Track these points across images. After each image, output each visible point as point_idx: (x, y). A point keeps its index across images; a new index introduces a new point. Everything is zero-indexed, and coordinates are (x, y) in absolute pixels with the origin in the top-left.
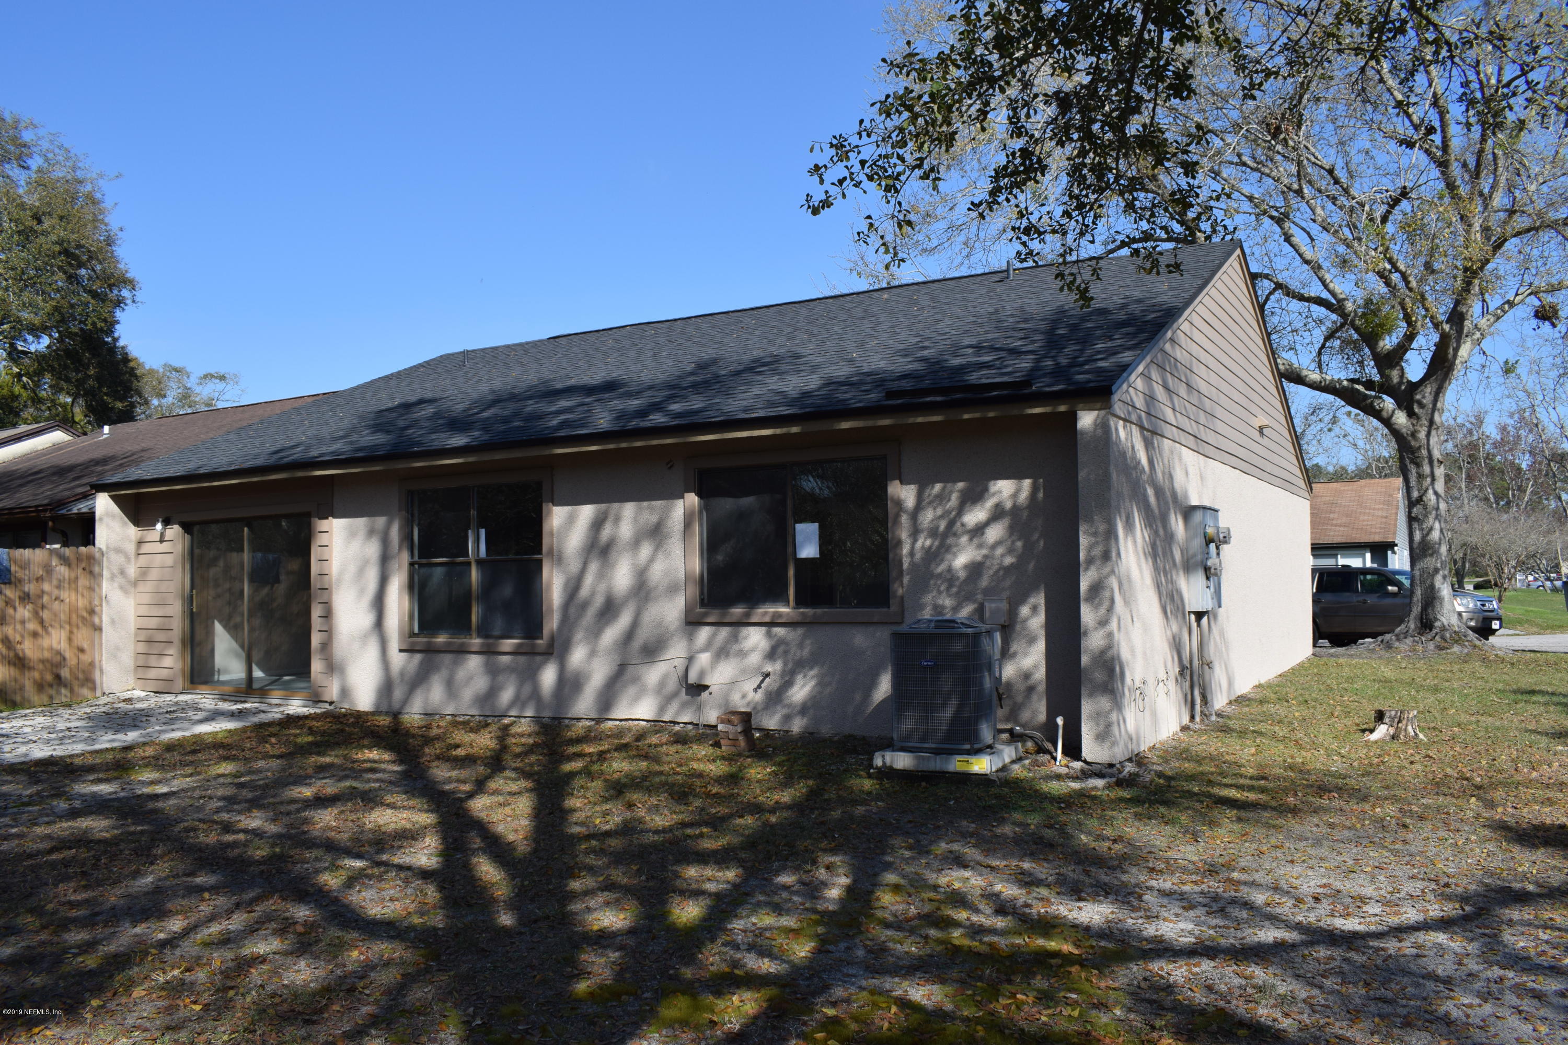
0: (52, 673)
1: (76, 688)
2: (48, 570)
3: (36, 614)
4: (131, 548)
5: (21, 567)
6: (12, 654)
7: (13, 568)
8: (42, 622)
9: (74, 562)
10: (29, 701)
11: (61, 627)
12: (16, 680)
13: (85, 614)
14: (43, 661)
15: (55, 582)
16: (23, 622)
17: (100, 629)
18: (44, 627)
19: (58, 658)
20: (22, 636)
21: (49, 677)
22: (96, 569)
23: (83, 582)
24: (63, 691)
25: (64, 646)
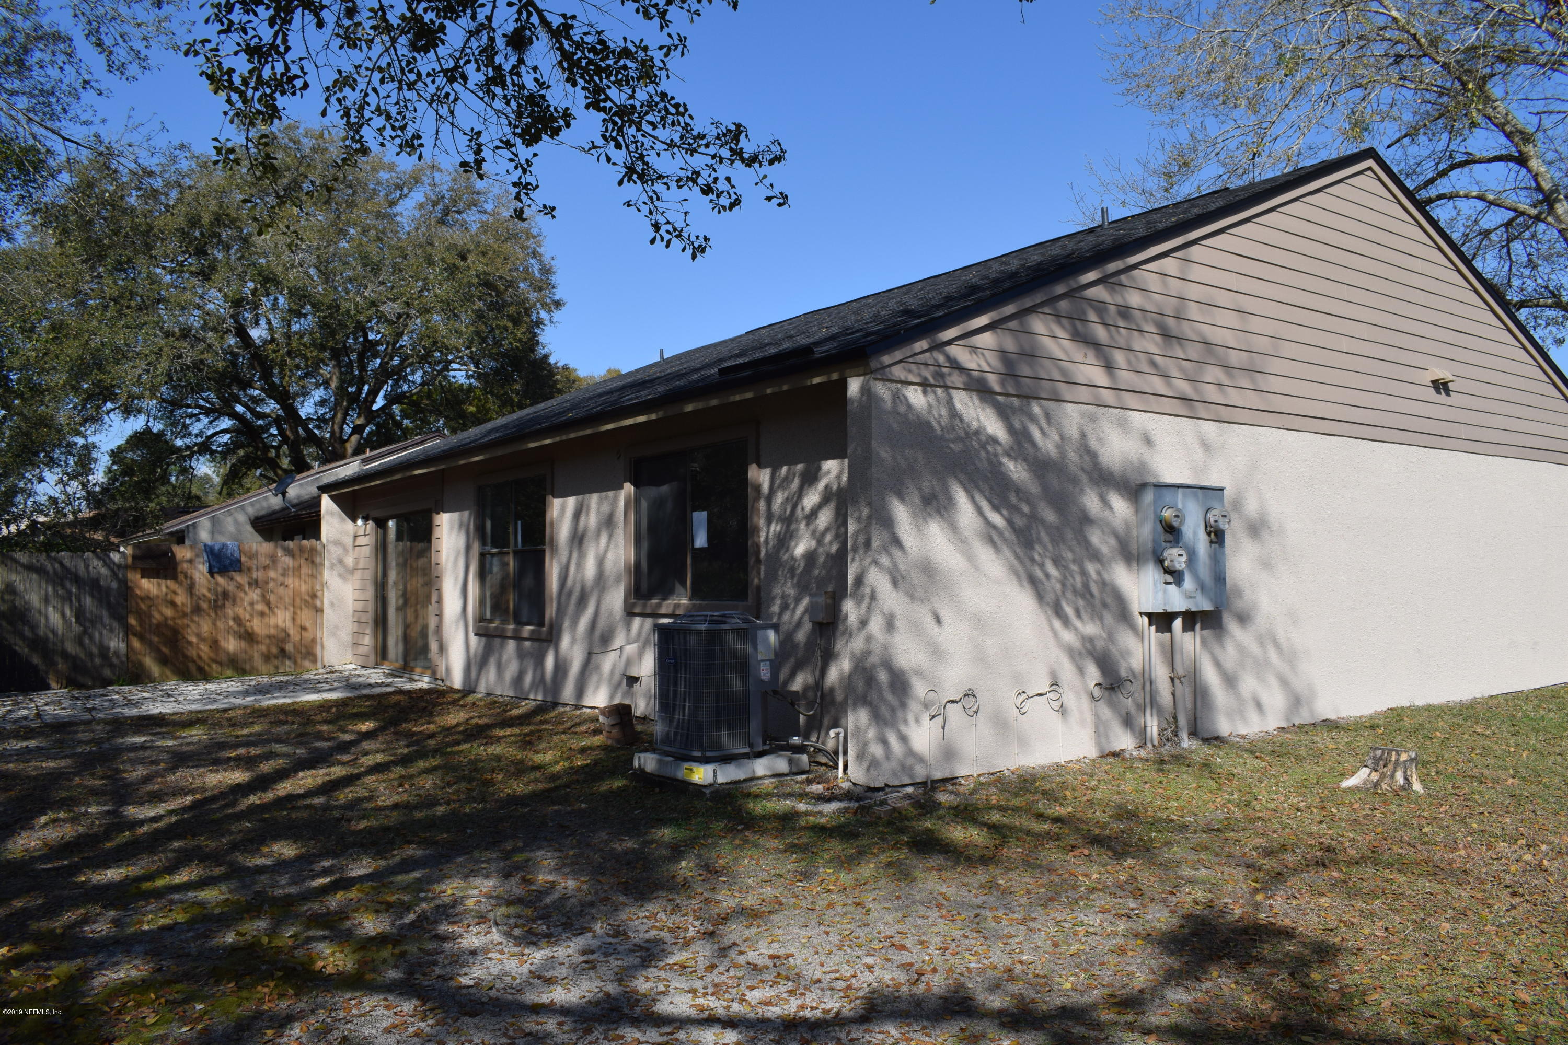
0: (277, 645)
1: (299, 661)
2: (274, 559)
3: (263, 596)
4: (348, 541)
5: (250, 558)
6: (242, 630)
7: (243, 559)
8: (268, 604)
9: (297, 553)
10: (257, 670)
11: (286, 608)
12: (246, 652)
13: (307, 598)
14: (269, 637)
15: (280, 571)
16: (252, 604)
17: (322, 611)
18: (270, 608)
19: (283, 634)
20: (252, 616)
21: (274, 650)
22: (318, 560)
23: (305, 570)
24: (287, 662)
25: (288, 624)
